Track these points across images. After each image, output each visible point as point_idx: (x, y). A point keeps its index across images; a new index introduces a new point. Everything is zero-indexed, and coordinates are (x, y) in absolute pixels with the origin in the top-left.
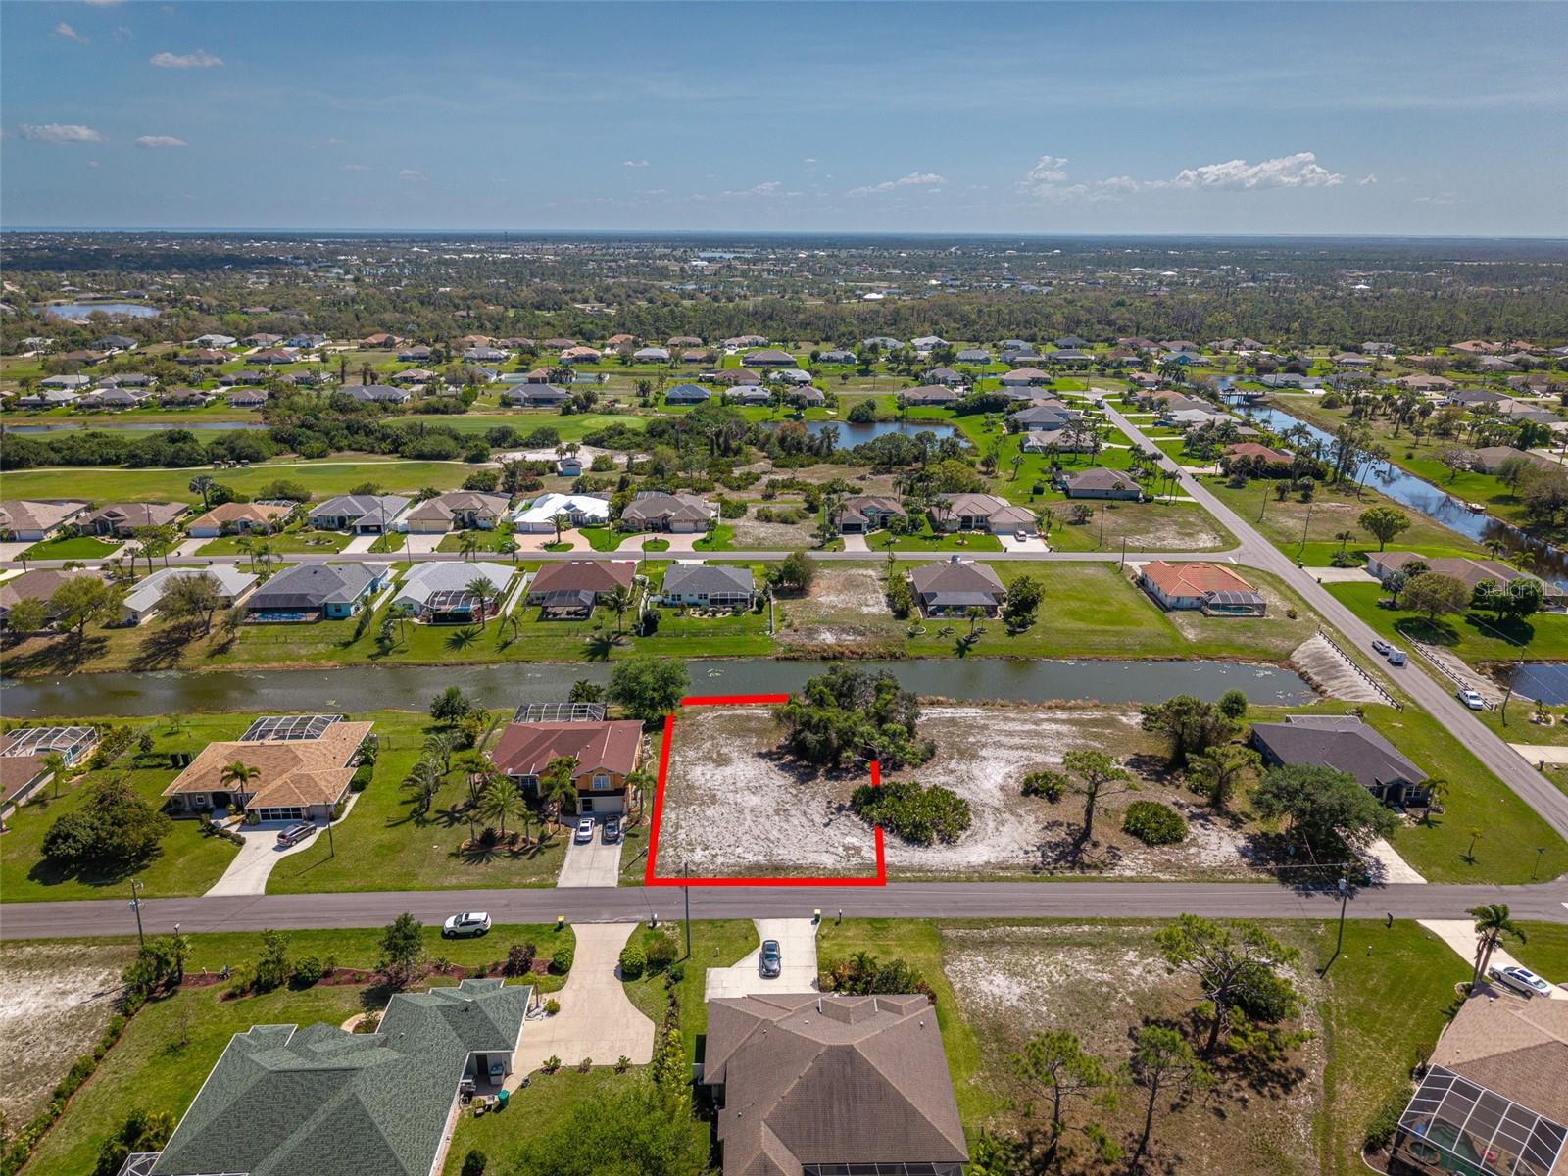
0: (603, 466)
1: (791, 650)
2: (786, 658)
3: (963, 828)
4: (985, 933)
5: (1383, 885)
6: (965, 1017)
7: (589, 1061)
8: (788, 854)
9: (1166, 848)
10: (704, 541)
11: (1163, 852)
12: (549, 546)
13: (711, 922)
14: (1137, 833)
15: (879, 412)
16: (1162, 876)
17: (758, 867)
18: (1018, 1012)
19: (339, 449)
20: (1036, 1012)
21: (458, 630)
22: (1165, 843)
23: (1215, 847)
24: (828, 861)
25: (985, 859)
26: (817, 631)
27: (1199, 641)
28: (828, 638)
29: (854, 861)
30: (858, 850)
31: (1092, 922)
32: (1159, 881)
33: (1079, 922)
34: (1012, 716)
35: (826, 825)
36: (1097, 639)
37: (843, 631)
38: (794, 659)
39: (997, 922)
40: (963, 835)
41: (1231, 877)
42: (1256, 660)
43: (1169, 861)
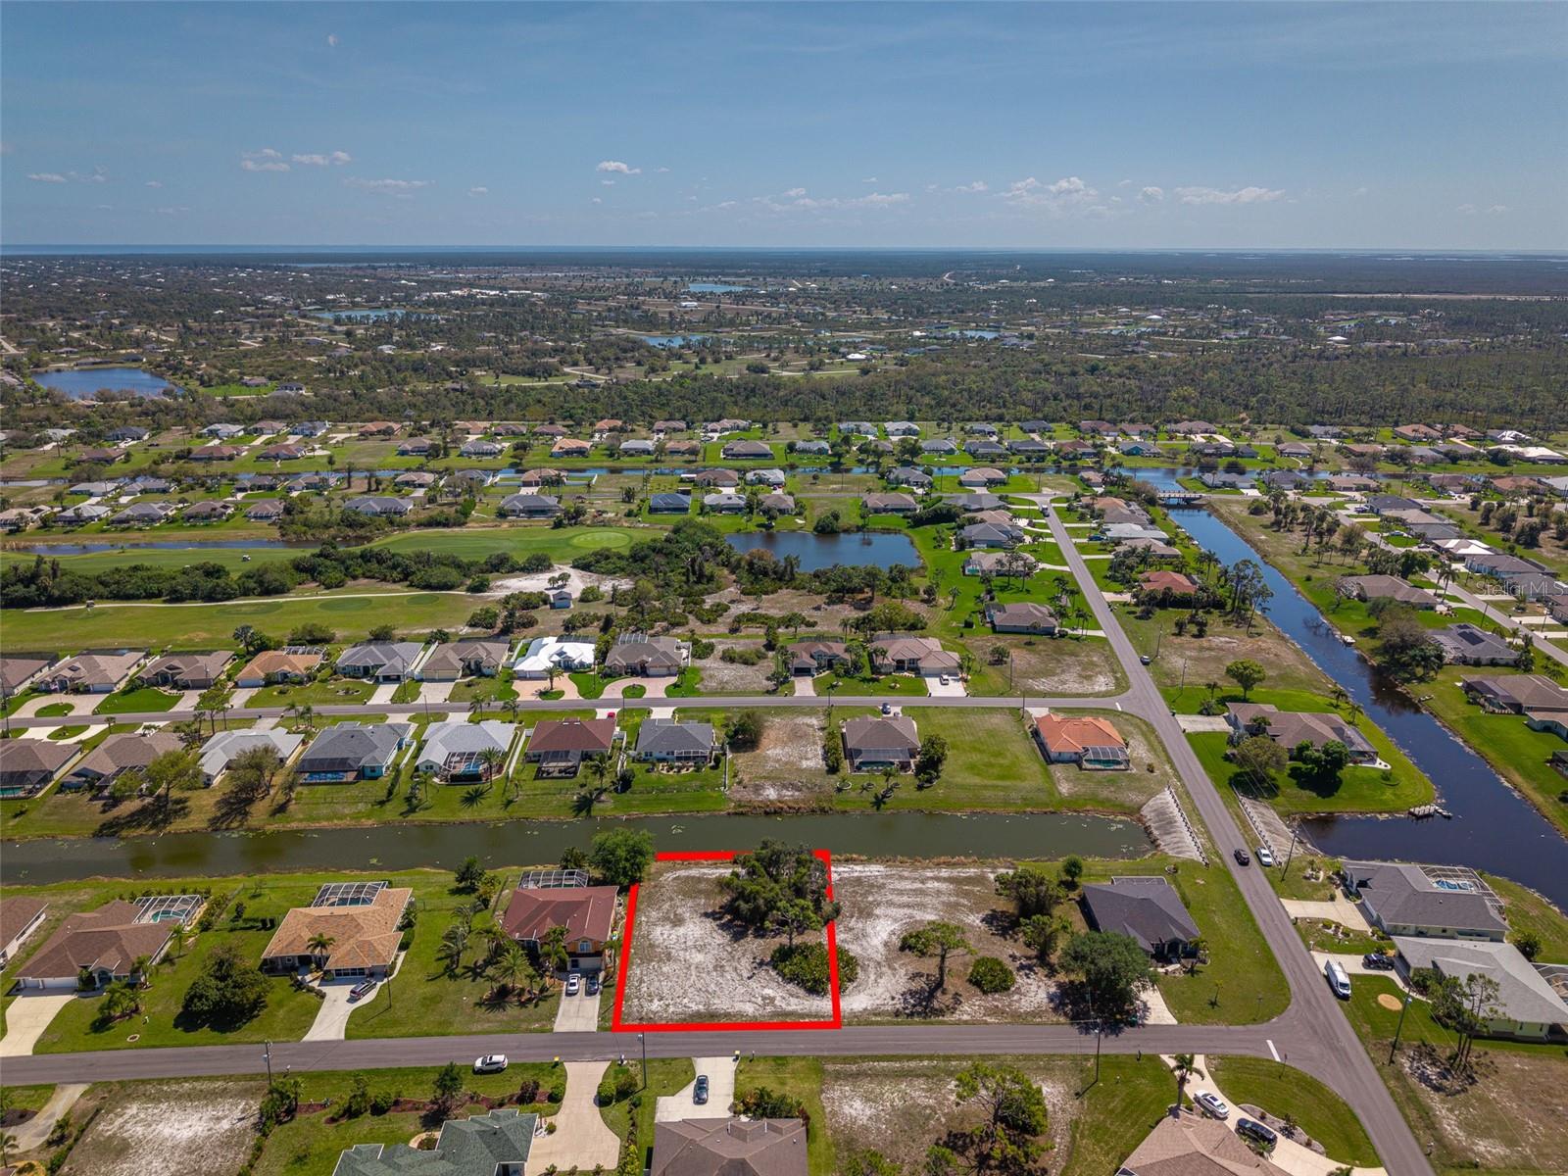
0: (591, 597)
1: (740, 806)
2: (736, 814)
3: (850, 980)
4: (854, 1067)
5: (1143, 1025)
6: (829, 1133)
7: (576, 1167)
8: (721, 1004)
9: (997, 996)
10: (675, 685)
11: (995, 1000)
12: (543, 694)
13: (663, 1060)
14: (977, 984)
15: (844, 522)
16: (988, 1019)
17: (698, 1014)
18: (865, 1128)
19: (355, 578)
20: (878, 1129)
21: (471, 788)
22: (996, 991)
23: (1033, 994)
24: (749, 1009)
25: (864, 1006)
26: (763, 787)
27: (1071, 795)
28: (771, 793)
29: (769, 1009)
30: (772, 1000)
31: (931, 1058)
32: (986, 1023)
33: (920, 1058)
34: (906, 874)
35: (749, 978)
36: (987, 793)
37: (784, 787)
38: (742, 814)
39: (864, 1058)
40: (851, 986)
41: (1039, 1020)
42: (1113, 813)
43: (997, 1007)
